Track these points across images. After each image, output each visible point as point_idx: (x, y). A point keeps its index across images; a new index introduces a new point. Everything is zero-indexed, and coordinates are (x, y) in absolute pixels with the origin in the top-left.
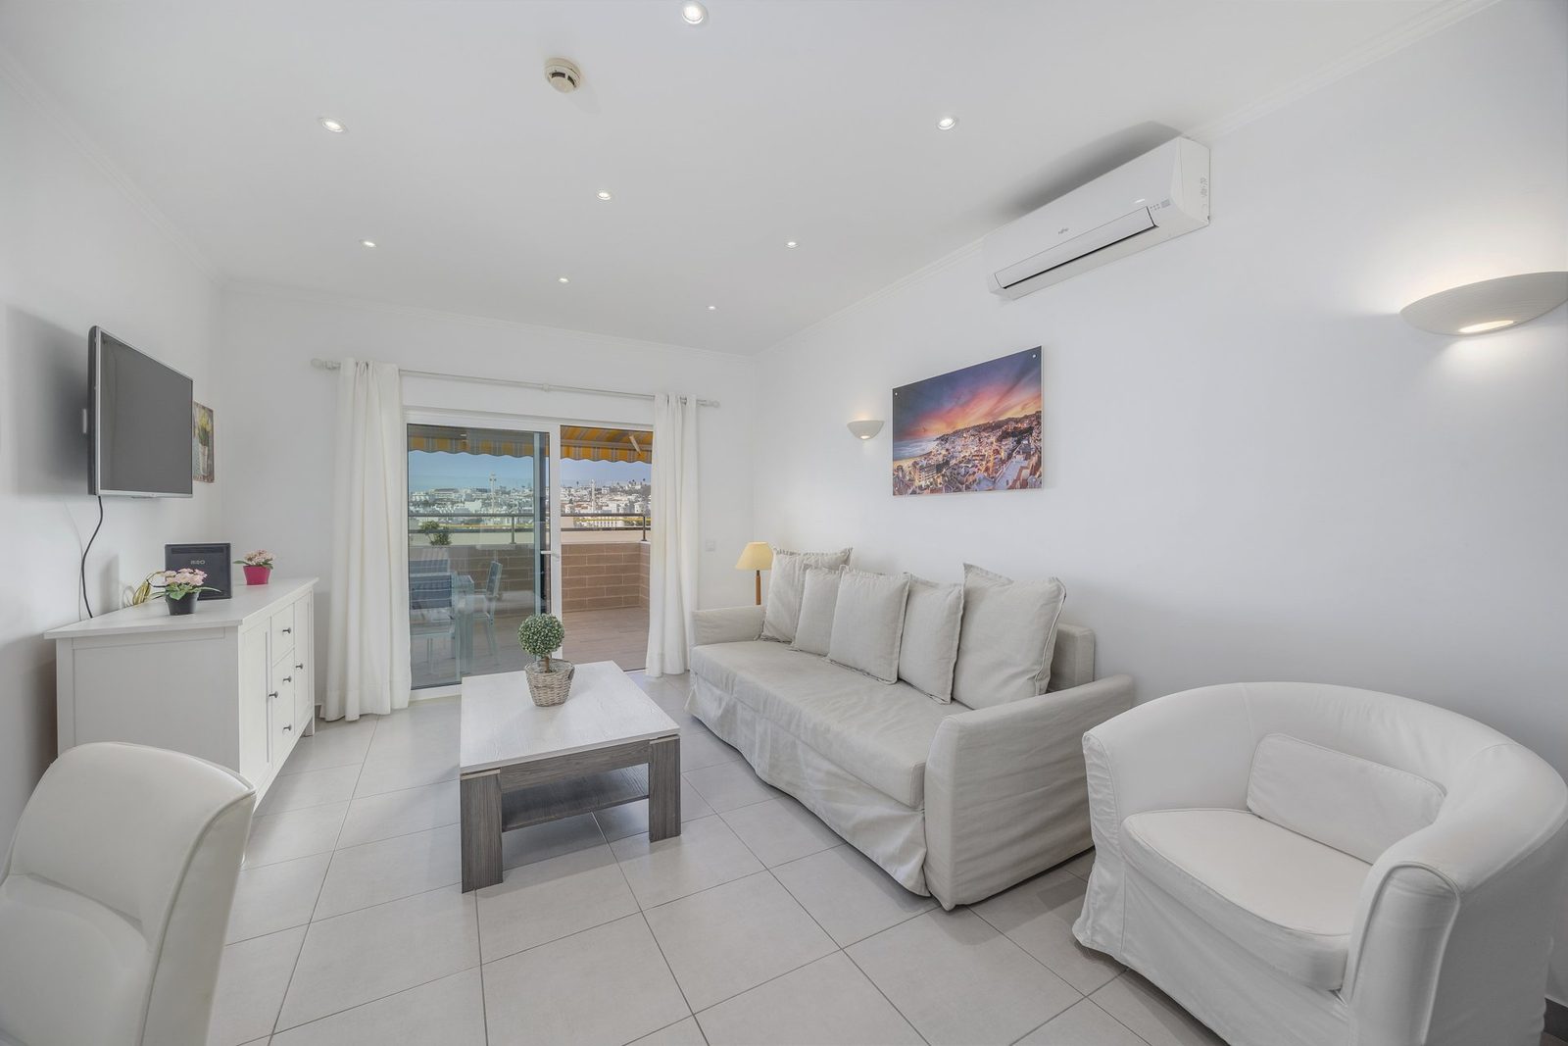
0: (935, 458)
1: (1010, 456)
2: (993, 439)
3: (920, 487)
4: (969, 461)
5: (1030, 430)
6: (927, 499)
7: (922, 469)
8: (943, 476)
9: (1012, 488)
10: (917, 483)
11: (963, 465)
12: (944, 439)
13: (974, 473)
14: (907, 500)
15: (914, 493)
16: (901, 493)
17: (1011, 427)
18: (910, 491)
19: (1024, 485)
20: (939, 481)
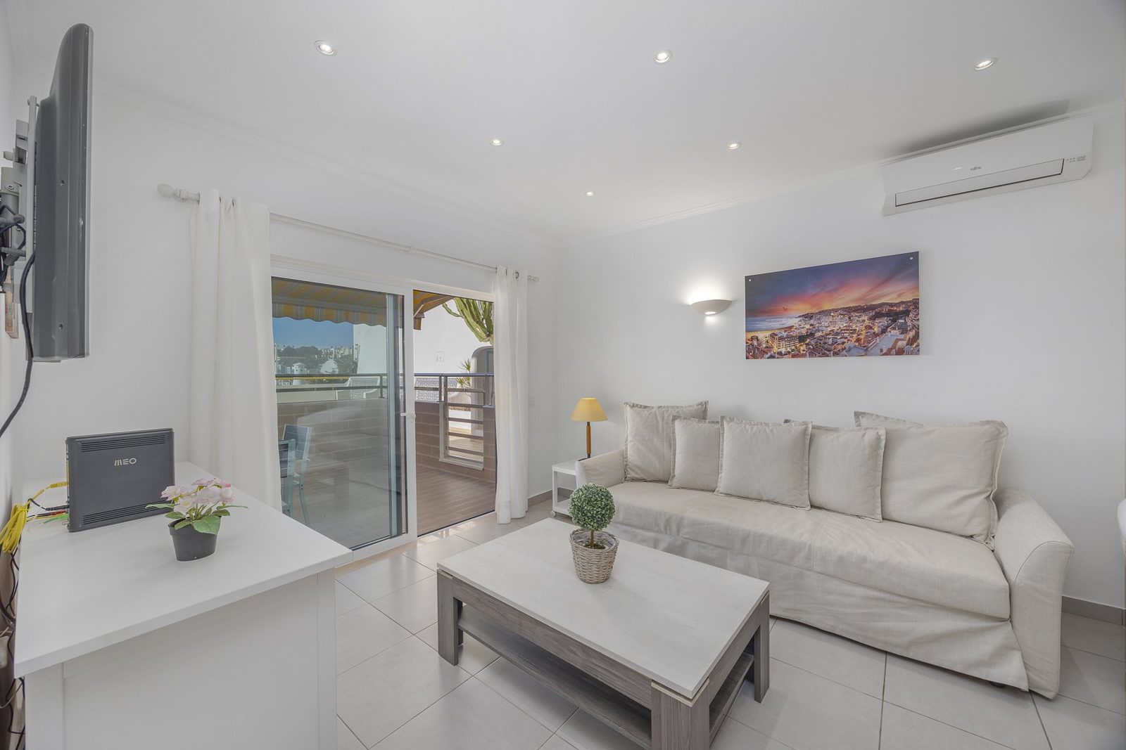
0: (798, 331)
1: (884, 331)
2: (866, 318)
3: (780, 353)
4: (837, 334)
5: (907, 313)
6: (788, 362)
7: (781, 339)
8: (807, 344)
9: (888, 353)
10: (775, 350)
11: (830, 336)
12: (808, 317)
13: (843, 343)
14: (763, 364)
15: (772, 357)
16: (754, 357)
17: (885, 309)
18: (769, 354)
19: (900, 352)
20: (802, 348)
